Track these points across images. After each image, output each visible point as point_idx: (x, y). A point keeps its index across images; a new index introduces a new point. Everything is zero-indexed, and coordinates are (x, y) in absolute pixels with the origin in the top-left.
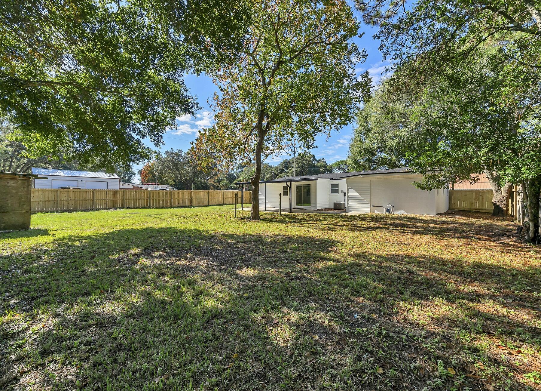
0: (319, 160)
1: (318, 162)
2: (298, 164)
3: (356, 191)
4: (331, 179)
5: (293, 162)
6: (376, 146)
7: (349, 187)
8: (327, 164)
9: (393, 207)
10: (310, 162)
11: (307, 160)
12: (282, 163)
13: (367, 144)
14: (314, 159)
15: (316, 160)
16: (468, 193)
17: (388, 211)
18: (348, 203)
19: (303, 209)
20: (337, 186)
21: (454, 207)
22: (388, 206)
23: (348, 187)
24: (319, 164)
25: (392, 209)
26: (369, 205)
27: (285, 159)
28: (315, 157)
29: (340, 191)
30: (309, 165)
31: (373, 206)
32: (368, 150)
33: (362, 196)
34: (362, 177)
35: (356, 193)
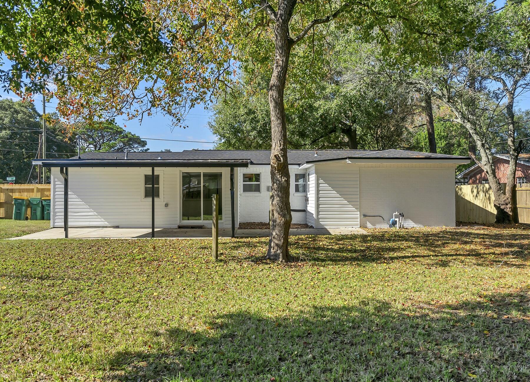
3: (334, 188)
7: (321, 181)
9: (403, 216)
18: (318, 212)
22: (395, 215)
25: (401, 220)
26: (357, 214)
29: (263, 188)
31: (365, 216)
33: (344, 198)
34: (350, 162)
35: (334, 192)
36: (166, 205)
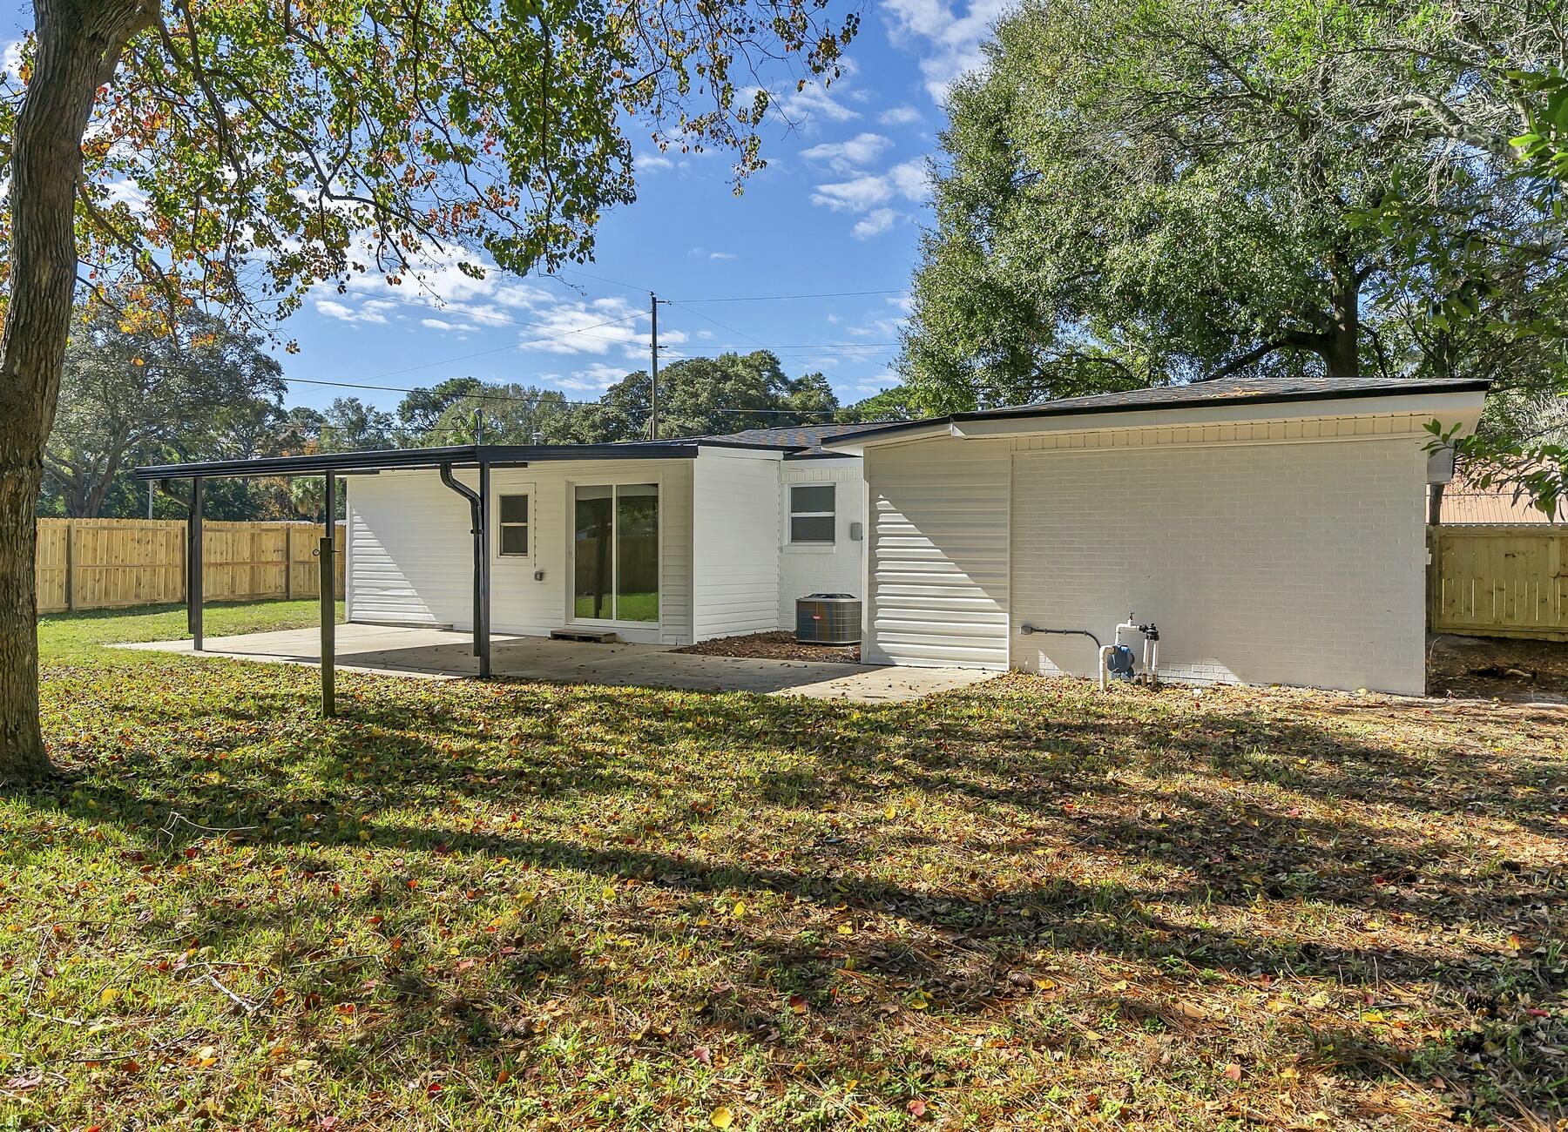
0: (800, 382)
1: (794, 388)
2: (696, 395)
3: (924, 527)
4: (792, 452)
5: (672, 387)
6: (1050, 273)
7: (883, 504)
8: (834, 401)
9: (1155, 636)
10: (751, 386)
11: (743, 380)
12: (617, 391)
13: (1001, 263)
14: (776, 373)
15: (785, 380)
16: (1521, 545)
17: (1122, 662)
18: (873, 608)
19: (611, 638)
20: (823, 496)
21: (1449, 620)
22: (1121, 630)
23: (873, 501)
24: (796, 400)
25: (1149, 654)
26: (1001, 623)
27: (635, 370)
28: (782, 368)
29: (841, 530)
30: (749, 402)
31: (1029, 629)
32: (1006, 295)
33: (957, 563)
34: (959, 433)
35: (926, 542)
36: (540, 576)
